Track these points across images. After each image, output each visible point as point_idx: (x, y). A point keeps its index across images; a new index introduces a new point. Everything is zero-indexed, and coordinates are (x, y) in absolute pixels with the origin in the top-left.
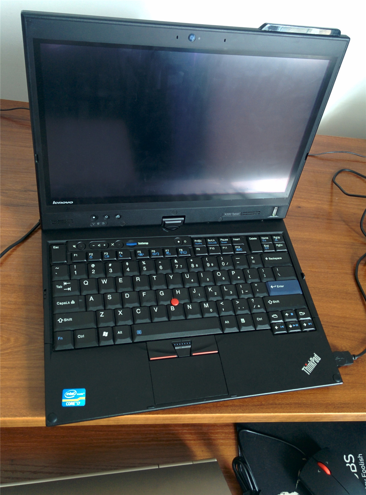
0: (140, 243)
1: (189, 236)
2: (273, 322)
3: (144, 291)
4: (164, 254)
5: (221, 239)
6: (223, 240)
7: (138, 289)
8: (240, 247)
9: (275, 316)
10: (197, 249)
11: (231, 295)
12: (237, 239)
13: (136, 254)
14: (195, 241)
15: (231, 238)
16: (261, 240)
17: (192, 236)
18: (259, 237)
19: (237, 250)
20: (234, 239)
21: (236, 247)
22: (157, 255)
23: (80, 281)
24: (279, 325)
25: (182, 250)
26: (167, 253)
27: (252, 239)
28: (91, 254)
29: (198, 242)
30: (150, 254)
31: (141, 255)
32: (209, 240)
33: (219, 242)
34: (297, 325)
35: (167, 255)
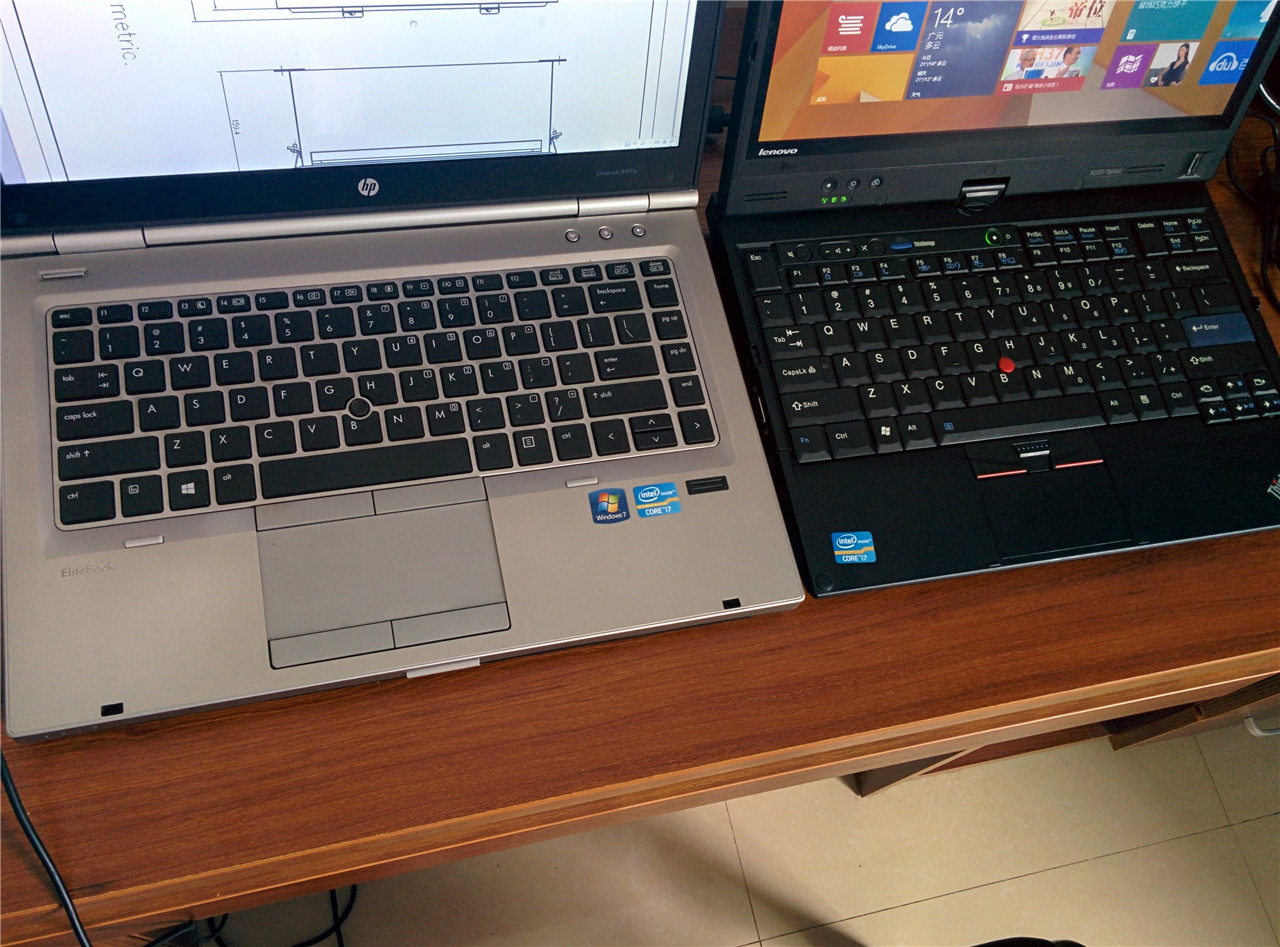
0: (917, 244)
1: (1014, 224)
2: (1203, 400)
3: (943, 344)
4: (970, 265)
5: (1081, 230)
6: (1085, 231)
7: (930, 341)
8: (1123, 246)
9: (1207, 389)
10: (1035, 252)
11: (1116, 348)
12: (1114, 228)
13: (914, 269)
14: (1028, 234)
15: (1100, 225)
16: (1162, 229)
17: (1020, 224)
18: (1158, 220)
19: (1116, 251)
20: (1107, 228)
21: (1113, 245)
22: (956, 269)
23: (817, 327)
24: (1214, 405)
25: (1004, 255)
26: (977, 262)
27: (1144, 226)
28: (826, 270)
29: (1034, 238)
30: (942, 267)
31: (924, 268)
32: (1056, 233)
33: (1078, 236)
34: (1252, 405)
35: (976, 267)
